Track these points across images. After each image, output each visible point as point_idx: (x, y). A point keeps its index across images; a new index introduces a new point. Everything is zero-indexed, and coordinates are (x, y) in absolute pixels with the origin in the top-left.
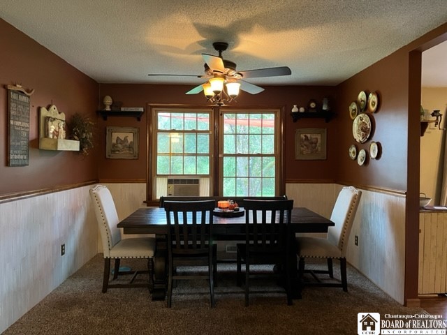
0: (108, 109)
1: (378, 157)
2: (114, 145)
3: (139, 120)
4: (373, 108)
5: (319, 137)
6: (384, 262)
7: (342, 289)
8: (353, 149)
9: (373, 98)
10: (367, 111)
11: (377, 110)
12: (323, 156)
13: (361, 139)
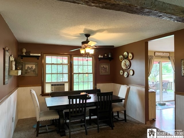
0: (24, 54)
1: (133, 75)
2: (26, 70)
3: (38, 59)
4: (130, 58)
5: (107, 66)
6: (136, 110)
7: (124, 121)
8: (121, 71)
9: (130, 55)
10: (128, 59)
11: (132, 59)
12: (109, 73)
13: (125, 68)
